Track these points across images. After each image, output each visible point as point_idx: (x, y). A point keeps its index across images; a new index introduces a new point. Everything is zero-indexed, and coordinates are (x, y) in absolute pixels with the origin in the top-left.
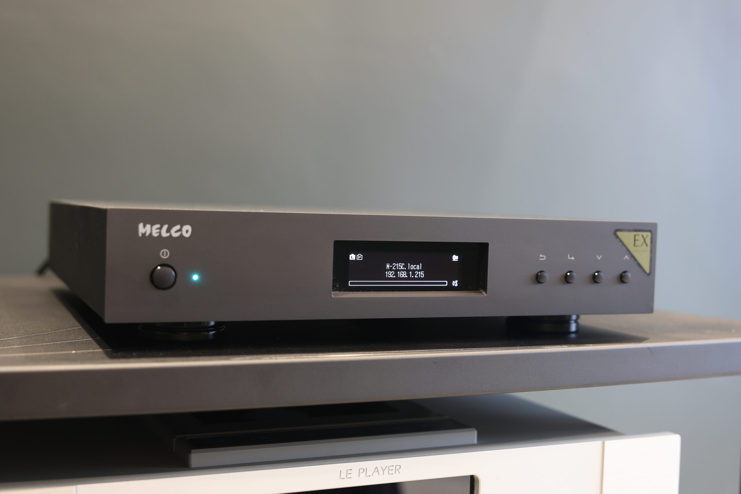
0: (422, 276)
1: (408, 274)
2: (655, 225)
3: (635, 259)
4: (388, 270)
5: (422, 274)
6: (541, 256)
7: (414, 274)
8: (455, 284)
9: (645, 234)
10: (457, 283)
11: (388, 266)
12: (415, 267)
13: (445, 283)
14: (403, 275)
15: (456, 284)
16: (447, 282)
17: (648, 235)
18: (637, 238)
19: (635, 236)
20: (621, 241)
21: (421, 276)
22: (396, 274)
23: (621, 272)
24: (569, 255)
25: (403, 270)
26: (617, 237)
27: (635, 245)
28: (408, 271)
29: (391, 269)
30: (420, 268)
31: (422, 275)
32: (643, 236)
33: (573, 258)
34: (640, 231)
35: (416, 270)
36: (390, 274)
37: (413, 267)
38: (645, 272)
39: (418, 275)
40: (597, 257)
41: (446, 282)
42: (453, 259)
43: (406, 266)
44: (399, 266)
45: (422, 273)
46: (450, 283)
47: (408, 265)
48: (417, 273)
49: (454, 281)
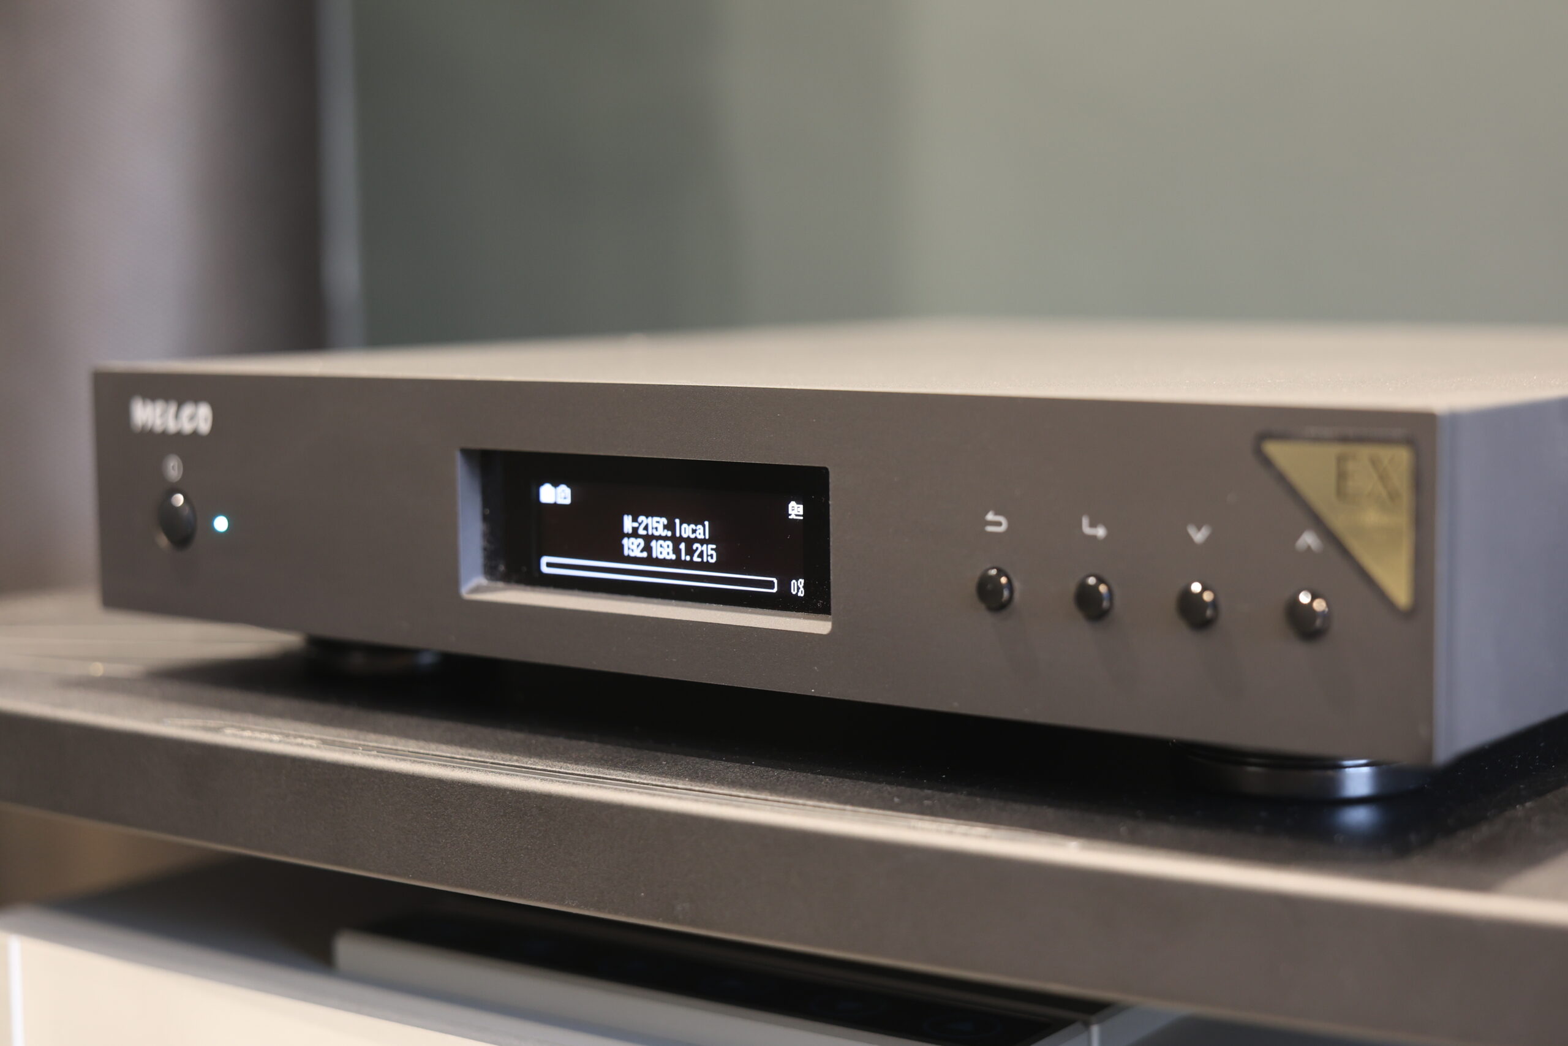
0: (712, 558)
1: (677, 551)
2: (1430, 421)
4: (629, 536)
5: (710, 552)
6: (990, 517)
7: (690, 551)
8: (798, 588)
9: (1385, 453)
10: (804, 587)
11: (628, 524)
12: (694, 531)
13: (770, 585)
14: (663, 550)
15: (800, 591)
16: (775, 580)
17: (1399, 459)
18: (1351, 466)
19: (1341, 460)
21: (709, 558)
22: (648, 548)
24: (1085, 521)
25: (665, 538)
26: (1267, 462)
27: (1340, 496)
28: (676, 541)
29: (635, 534)
30: (704, 534)
31: (712, 556)
32: (1374, 462)
33: (1100, 531)
34: (1362, 441)
35: (696, 540)
36: (632, 547)
37: (686, 530)
39: (701, 555)
40: (1187, 529)
41: (772, 582)
42: (790, 512)
43: (670, 526)
44: (655, 526)
45: (712, 549)
46: (785, 586)
47: (675, 524)
48: (697, 548)
49: (794, 581)
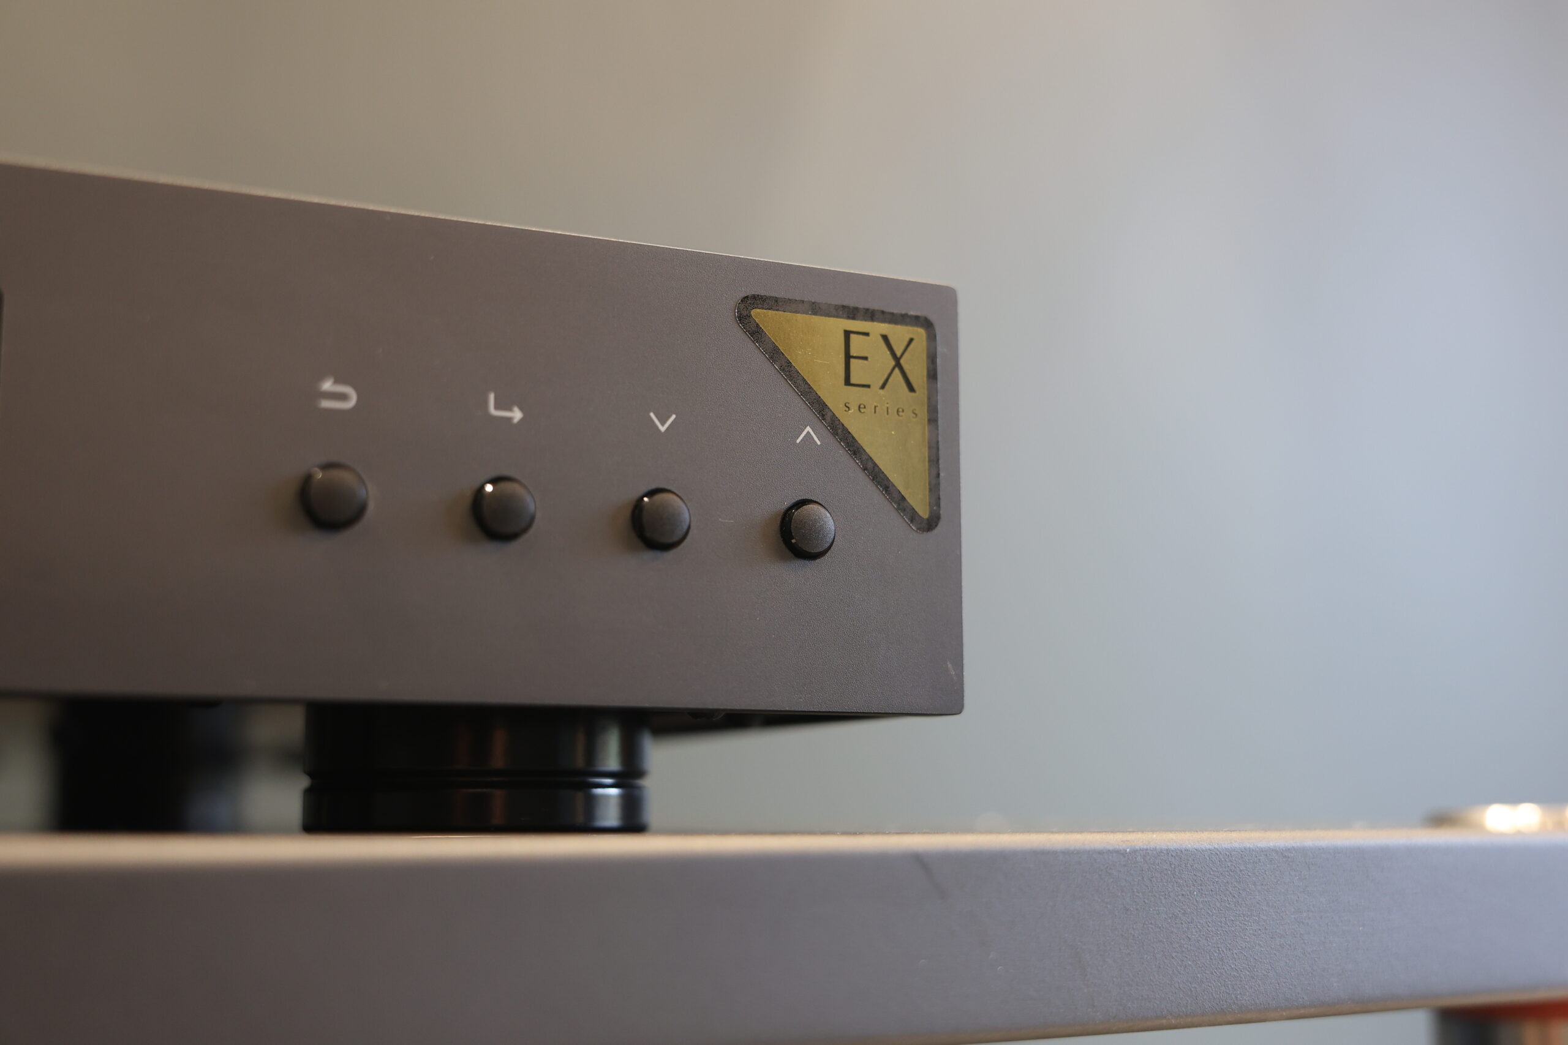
2: (946, 297)
3: (854, 448)
6: (327, 385)
9: (899, 334)
18: (858, 345)
19: (847, 335)
20: (774, 354)
23: (787, 504)
24: (492, 397)
26: (756, 334)
27: (847, 382)
32: (887, 341)
33: (517, 415)
34: (871, 315)
38: (913, 516)
40: (650, 417)
